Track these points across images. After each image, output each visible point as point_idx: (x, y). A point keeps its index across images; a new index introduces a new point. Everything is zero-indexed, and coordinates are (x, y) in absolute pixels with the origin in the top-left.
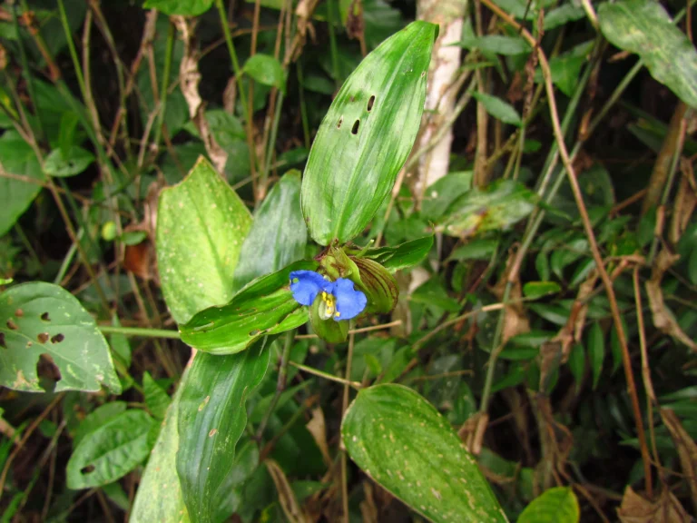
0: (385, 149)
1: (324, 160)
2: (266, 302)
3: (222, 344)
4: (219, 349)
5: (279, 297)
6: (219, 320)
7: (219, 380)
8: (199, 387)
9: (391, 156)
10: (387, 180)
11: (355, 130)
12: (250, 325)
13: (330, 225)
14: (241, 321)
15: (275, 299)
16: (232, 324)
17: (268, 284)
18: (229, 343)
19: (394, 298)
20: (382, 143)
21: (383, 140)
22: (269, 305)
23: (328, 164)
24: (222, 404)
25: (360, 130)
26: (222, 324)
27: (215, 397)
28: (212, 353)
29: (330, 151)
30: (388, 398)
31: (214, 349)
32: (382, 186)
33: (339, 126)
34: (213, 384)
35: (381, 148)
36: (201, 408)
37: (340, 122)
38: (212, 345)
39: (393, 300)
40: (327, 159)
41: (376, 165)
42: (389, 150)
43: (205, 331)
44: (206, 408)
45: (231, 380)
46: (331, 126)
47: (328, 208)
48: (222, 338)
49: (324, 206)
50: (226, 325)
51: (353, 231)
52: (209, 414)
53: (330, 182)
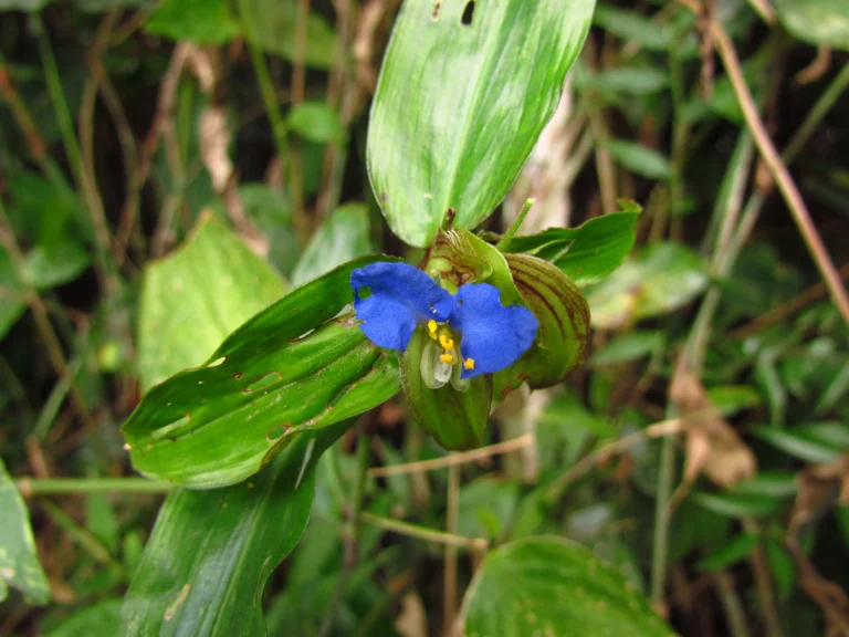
0: (533, 38)
1: (410, 79)
2: (301, 354)
3: (212, 464)
4: (205, 476)
5: (329, 343)
6: (201, 411)
7: (212, 547)
8: (168, 566)
9: (548, 49)
10: (543, 93)
11: (467, 17)
12: (268, 413)
13: (430, 205)
14: (249, 406)
15: (321, 346)
16: (230, 415)
17: (302, 307)
18: (226, 460)
19: (579, 337)
20: (526, 30)
21: (528, 23)
22: (308, 361)
23: (419, 85)
24: (217, 600)
25: (476, 18)
26: (207, 420)
27: (201, 585)
28: (191, 486)
29: (421, 62)
30: (537, 564)
31: (195, 478)
32: (533, 110)
33: (435, 14)
34: (199, 556)
35: (522, 40)
36: (170, 613)
37: (438, 6)
38: (189, 469)
39: (578, 344)
40: (415, 77)
41: (517, 71)
42: (542, 37)
43: (172, 437)
44: (182, 613)
45: (238, 546)
46: (419, 16)
47: (423, 173)
48: (210, 451)
49: (416, 172)
50: (217, 421)
51: (479, 208)
52: (187, 625)
53: (424, 120)
